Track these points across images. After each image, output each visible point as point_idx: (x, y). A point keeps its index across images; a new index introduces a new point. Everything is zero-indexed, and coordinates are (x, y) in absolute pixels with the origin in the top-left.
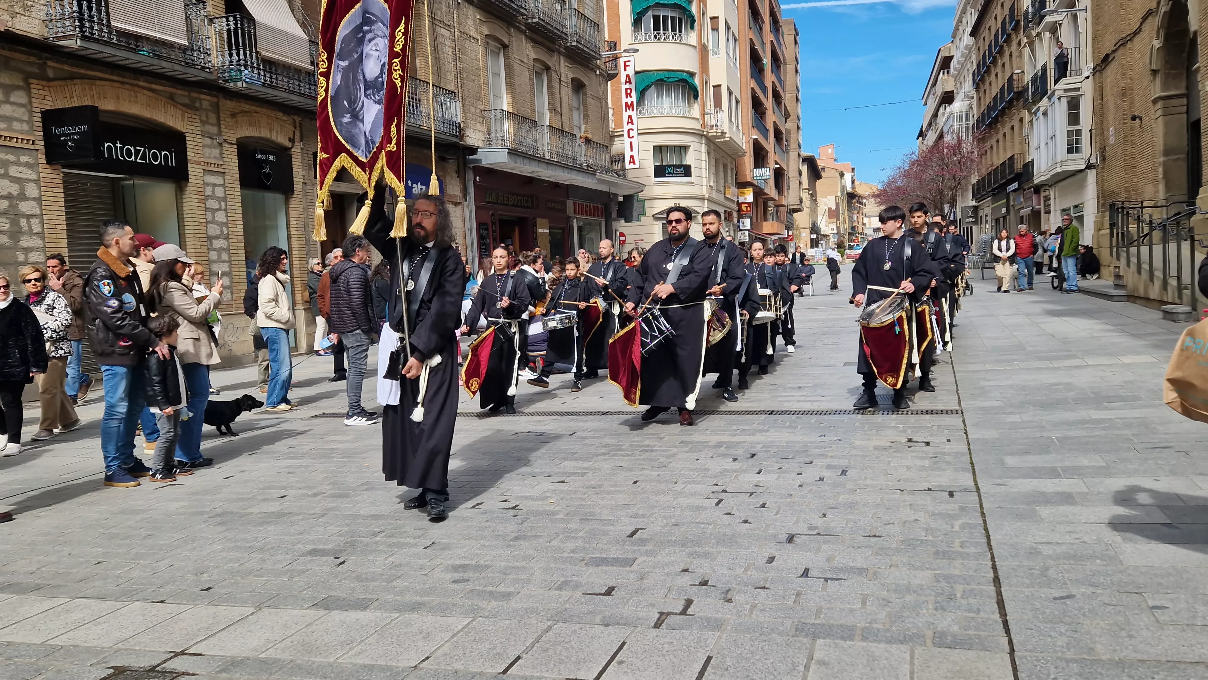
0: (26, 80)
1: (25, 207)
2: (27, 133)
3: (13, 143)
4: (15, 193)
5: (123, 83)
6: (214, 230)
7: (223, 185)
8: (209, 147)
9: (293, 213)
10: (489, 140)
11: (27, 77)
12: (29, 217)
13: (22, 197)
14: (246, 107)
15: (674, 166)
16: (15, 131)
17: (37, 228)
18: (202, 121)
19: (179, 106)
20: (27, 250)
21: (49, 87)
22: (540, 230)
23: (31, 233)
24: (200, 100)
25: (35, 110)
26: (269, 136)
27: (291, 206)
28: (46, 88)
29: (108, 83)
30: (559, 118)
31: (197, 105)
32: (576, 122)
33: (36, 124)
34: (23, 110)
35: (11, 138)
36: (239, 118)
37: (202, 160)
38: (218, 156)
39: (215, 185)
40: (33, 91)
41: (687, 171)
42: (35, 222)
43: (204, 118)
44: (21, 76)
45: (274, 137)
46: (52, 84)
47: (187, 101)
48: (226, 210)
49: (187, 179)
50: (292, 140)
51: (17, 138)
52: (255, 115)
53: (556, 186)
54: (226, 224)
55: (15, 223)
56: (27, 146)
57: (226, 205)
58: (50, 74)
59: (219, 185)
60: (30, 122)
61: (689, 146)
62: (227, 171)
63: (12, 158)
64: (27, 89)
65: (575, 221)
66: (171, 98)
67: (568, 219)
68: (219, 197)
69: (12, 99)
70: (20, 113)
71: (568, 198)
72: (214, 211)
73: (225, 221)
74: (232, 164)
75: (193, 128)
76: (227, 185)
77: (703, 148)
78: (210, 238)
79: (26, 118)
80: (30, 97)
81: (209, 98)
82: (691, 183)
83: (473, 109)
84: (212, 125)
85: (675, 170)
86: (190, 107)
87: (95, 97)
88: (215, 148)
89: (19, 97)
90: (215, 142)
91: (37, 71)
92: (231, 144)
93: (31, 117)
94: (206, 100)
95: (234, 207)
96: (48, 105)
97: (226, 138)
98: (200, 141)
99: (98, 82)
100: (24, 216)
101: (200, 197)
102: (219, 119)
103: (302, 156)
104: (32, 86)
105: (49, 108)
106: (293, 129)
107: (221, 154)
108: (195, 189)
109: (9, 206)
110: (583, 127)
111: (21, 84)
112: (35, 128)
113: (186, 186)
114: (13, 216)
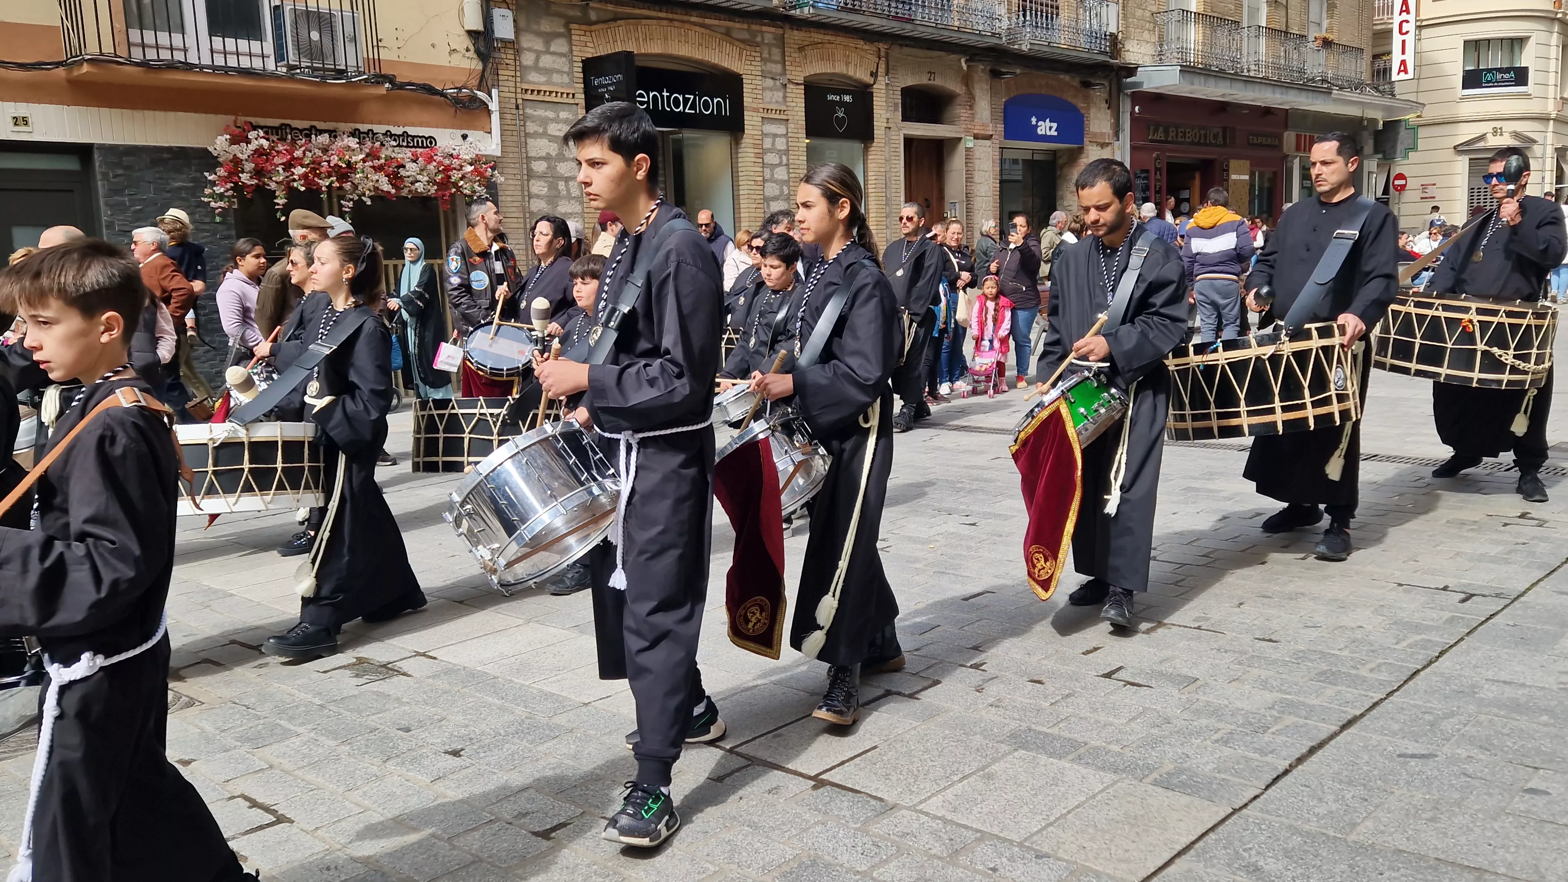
0: (566, 25)
1: (564, 168)
2: (568, 85)
3: (553, 98)
5: (671, 20)
6: (772, 190)
7: (786, 136)
8: (771, 89)
9: (871, 166)
10: (1161, 54)
11: (569, 22)
12: (567, 180)
13: (561, 157)
14: (818, 36)
15: (1497, 70)
16: (554, 84)
18: (762, 59)
19: (737, 43)
21: (591, 32)
22: (1234, 177)
24: (762, 32)
25: (575, 59)
26: (845, 72)
27: (870, 157)
28: (588, 34)
29: (655, 21)
30: (1283, 13)
31: (759, 39)
32: (1313, 17)
33: (576, 75)
34: (564, 59)
35: (551, 92)
36: (809, 51)
37: (762, 106)
38: (780, 100)
39: (775, 136)
40: (574, 37)
41: (1520, 76)
43: (765, 55)
44: (563, 21)
45: (851, 73)
46: (593, 28)
47: (745, 36)
48: (787, 165)
49: (743, 130)
50: (874, 75)
51: (557, 93)
52: (828, 46)
53: (1267, 111)
54: (787, 183)
56: (566, 101)
57: (788, 160)
58: (593, 16)
59: (781, 136)
60: (570, 73)
61: (1529, 37)
62: (789, 117)
63: (550, 114)
64: (568, 35)
65: (1297, 162)
66: (728, 33)
67: (1285, 158)
68: (780, 150)
69: (552, 49)
70: (561, 63)
71: (1286, 128)
72: (773, 167)
73: (786, 178)
74: (796, 109)
75: (752, 68)
76: (790, 135)
77: (1555, 39)
78: (767, 200)
79: (566, 69)
80: (571, 45)
81: (772, 29)
82: (1527, 96)
83: (1139, 13)
84: (776, 62)
85: (1499, 76)
86: (750, 43)
87: (641, 40)
88: (777, 90)
89: (560, 45)
90: (778, 83)
91: (579, 14)
92: (797, 84)
93: (572, 67)
94: (769, 33)
95: (797, 162)
96: (590, 53)
97: (789, 77)
98: (760, 83)
99: (644, 22)
101: (757, 151)
102: (783, 55)
103: (887, 94)
104: (573, 32)
105: (590, 56)
106: (877, 60)
107: (785, 97)
108: (752, 141)
109: (547, 168)
110: (1325, 24)
111: (562, 30)
112: (575, 80)
113: (742, 138)
114: (551, 180)
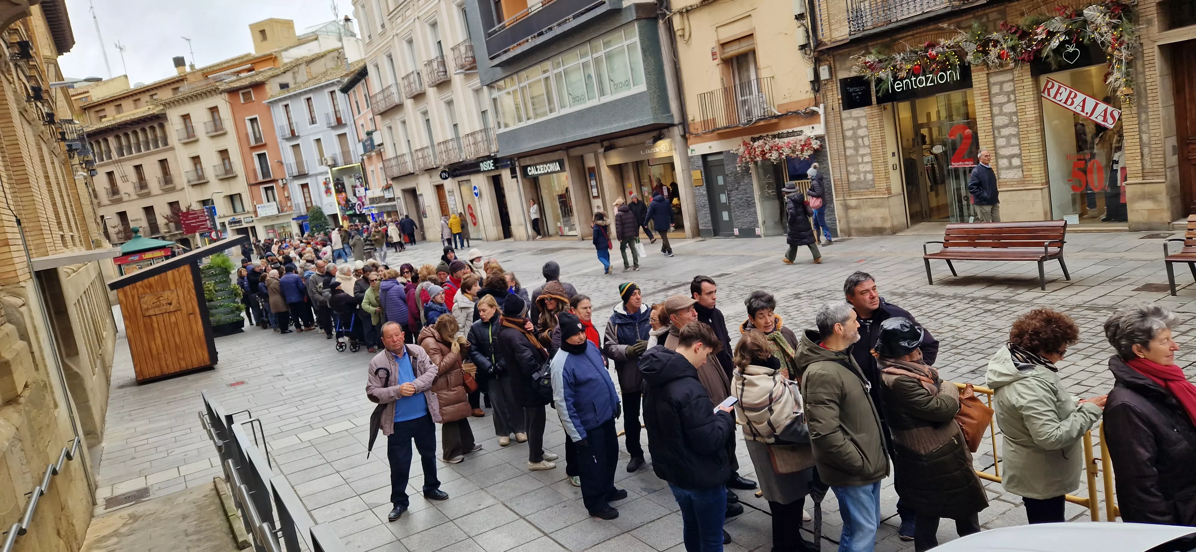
1: (861, 132)
4: (855, 126)
12: (862, 137)
13: (859, 127)
17: (866, 142)
20: (863, 156)
23: (864, 146)
39: (1002, 83)
42: (866, 139)
47: (972, 22)
48: (1015, 101)
49: (971, 85)
54: (1015, 113)
55: (856, 142)
57: (1015, 97)
68: (1008, 92)
72: (1001, 105)
73: (1015, 110)
78: (998, 128)
81: (995, 9)
94: (993, 12)
95: (1025, 96)
100: (860, 137)
101: (983, 97)
108: (979, 92)
109: (853, 134)
113: (974, 91)
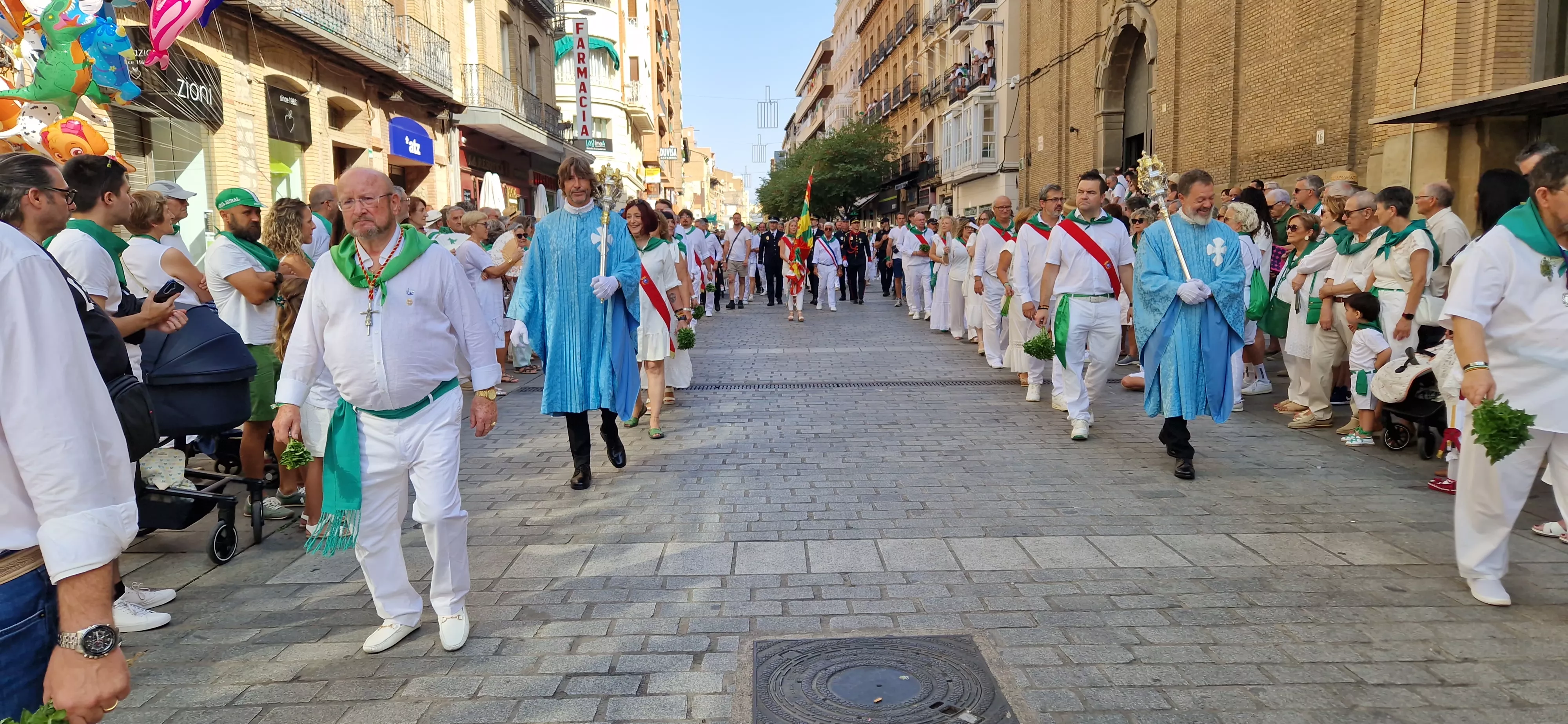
7: (253, 130)
8: (240, 84)
9: (310, 166)
14: (274, 40)
15: (595, 139)
18: (234, 54)
19: (214, 33)
24: (231, 27)
26: (287, 78)
27: (307, 158)
31: (229, 34)
36: (266, 53)
37: (234, 98)
38: (248, 95)
39: (245, 130)
41: (610, 145)
43: (235, 49)
45: (294, 78)
47: (219, 28)
48: (254, 158)
49: (221, 121)
50: (310, 83)
52: (279, 50)
59: (249, 130)
61: (610, 119)
62: (256, 113)
68: (249, 144)
71: (529, 167)
72: (244, 159)
73: (255, 172)
74: (260, 106)
75: (226, 64)
76: (257, 130)
77: (623, 122)
81: (241, 27)
82: (613, 159)
84: (243, 59)
85: (596, 143)
88: (246, 85)
90: (244, 78)
92: (260, 83)
94: (237, 28)
95: (262, 156)
97: (255, 75)
98: (232, 76)
101: (234, 143)
102: (248, 53)
103: (318, 102)
106: (310, 69)
107: (251, 93)
108: (229, 132)
113: (220, 128)
